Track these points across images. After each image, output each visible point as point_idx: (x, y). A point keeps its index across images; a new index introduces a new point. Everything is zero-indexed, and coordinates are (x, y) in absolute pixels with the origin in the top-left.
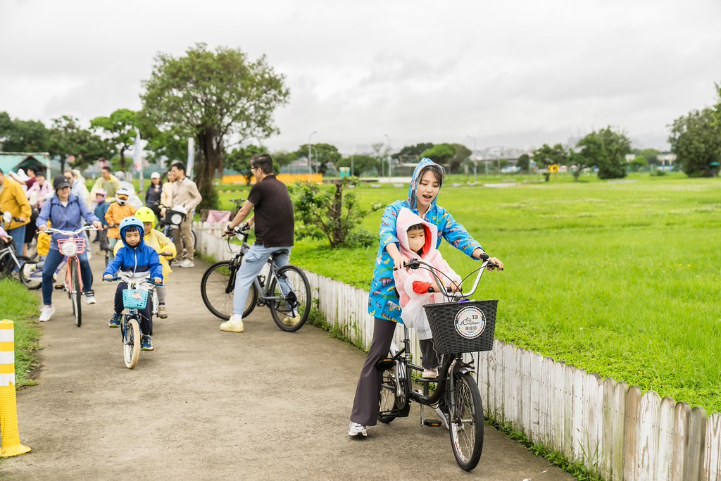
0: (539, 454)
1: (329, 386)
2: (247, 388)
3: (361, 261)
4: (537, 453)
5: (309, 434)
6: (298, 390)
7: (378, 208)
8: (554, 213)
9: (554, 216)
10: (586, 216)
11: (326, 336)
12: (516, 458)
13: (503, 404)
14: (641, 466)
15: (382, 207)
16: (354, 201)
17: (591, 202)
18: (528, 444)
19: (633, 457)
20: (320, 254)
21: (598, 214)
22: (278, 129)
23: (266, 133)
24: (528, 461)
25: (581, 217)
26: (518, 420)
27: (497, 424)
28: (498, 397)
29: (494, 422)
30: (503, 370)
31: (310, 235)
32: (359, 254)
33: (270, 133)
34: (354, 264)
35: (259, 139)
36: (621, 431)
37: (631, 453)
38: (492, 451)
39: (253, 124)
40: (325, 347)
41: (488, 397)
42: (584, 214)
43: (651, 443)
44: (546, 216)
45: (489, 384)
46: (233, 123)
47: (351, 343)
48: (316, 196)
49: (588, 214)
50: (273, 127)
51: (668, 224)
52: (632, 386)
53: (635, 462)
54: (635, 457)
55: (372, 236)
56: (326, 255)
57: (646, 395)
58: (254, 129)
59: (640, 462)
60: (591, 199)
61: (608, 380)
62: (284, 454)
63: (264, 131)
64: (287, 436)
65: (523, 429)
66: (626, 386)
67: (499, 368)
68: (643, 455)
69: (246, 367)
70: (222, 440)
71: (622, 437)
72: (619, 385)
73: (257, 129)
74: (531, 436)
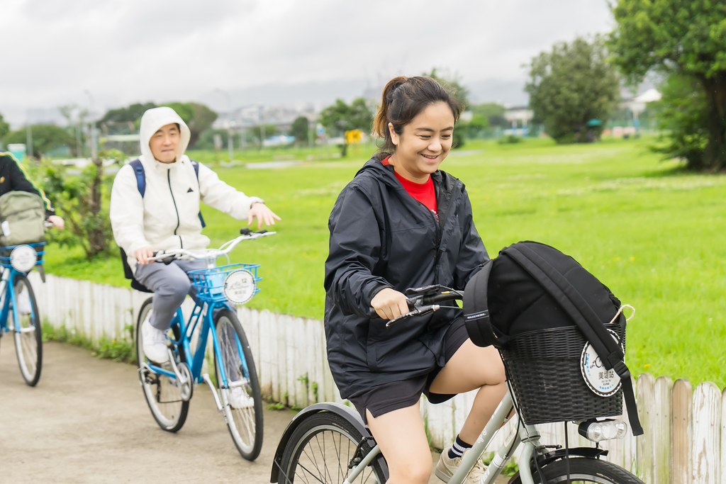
14: (697, 477)
19: (685, 468)
20: (75, 270)
31: (56, 241)
36: (666, 438)
37: (682, 464)
43: (709, 446)
48: (67, 181)
52: (679, 380)
53: (687, 473)
54: (687, 468)
56: (87, 270)
57: (699, 388)
59: (695, 473)
61: (644, 376)
66: (670, 382)
68: (700, 463)
71: (667, 445)
72: (659, 381)
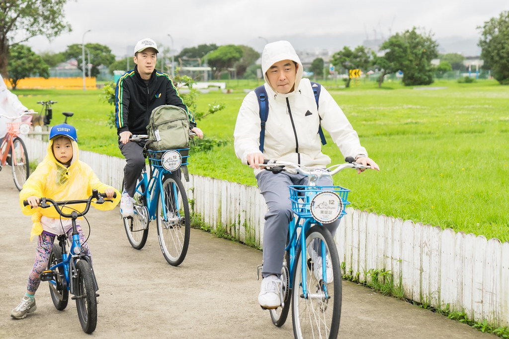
0: (485, 331)
1: (245, 279)
2: (163, 282)
3: (206, 165)
4: (483, 330)
5: (255, 318)
6: (217, 283)
7: (216, 110)
8: (375, 120)
9: (377, 122)
10: (412, 123)
11: (211, 236)
12: (464, 334)
13: (439, 288)
15: (220, 109)
16: (192, 102)
17: (410, 108)
18: (471, 323)
21: (425, 120)
22: (69, 26)
23: (56, 30)
24: (477, 336)
25: (407, 124)
26: (458, 301)
27: (432, 308)
28: (433, 281)
29: (428, 306)
30: (440, 255)
32: (201, 158)
33: (60, 30)
34: (199, 168)
35: (49, 36)
38: (439, 329)
39: (40, 19)
40: (216, 246)
41: (421, 282)
42: (409, 120)
44: (369, 123)
45: (422, 270)
46: (18, 19)
47: (242, 243)
49: (414, 121)
50: (64, 23)
51: (502, 131)
55: (211, 140)
58: (43, 26)
60: (410, 106)
62: (242, 334)
63: (53, 28)
64: (234, 320)
65: (463, 310)
67: (434, 253)
69: (148, 264)
70: (172, 324)
73: (45, 25)
74: (473, 315)
